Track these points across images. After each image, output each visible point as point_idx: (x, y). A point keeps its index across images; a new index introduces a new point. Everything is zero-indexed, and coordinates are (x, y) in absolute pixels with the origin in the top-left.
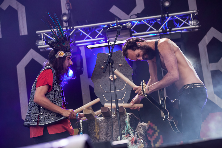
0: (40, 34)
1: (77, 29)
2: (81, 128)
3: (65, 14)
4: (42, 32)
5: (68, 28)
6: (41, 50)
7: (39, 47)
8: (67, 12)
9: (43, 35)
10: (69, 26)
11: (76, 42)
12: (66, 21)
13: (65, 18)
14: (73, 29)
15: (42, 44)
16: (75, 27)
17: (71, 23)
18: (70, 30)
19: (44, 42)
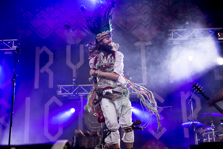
0: (59, 87)
1: (80, 87)
2: (75, 141)
3: (74, 78)
4: (61, 86)
5: (75, 85)
6: (59, 96)
7: (58, 94)
8: (75, 77)
9: (61, 88)
10: (76, 84)
11: (79, 93)
12: (74, 82)
13: (74, 80)
14: (78, 86)
15: (60, 93)
16: (79, 85)
17: (77, 83)
18: (76, 87)
19: (61, 92)
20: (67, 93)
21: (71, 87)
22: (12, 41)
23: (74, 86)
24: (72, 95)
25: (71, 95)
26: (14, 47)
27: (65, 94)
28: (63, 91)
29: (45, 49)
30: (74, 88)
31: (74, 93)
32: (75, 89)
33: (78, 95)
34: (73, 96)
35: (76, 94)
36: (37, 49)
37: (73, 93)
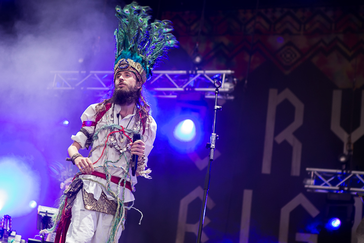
0: (311, 172)
1: (355, 175)
3: (344, 155)
4: (314, 171)
5: (345, 172)
6: (308, 190)
7: (306, 186)
9: (314, 174)
10: (346, 169)
11: (352, 189)
12: (343, 163)
13: (343, 159)
14: (350, 173)
15: (310, 183)
16: (353, 172)
17: (349, 165)
18: (347, 175)
19: (313, 182)
20: (326, 185)
21: (335, 174)
22: (221, 75)
23: (342, 173)
24: (337, 191)
25: (335, 192)
26: (226, 87)
27: (321, 188)
28: (318, 182)
29: (288, 94)
30: (341, 177)
31: (341, 187)
32: (343, 178)
33: (349, 191)
34: (339, 194)
35: (346, 189)
36: (273, 92)
37: (339, 186)
